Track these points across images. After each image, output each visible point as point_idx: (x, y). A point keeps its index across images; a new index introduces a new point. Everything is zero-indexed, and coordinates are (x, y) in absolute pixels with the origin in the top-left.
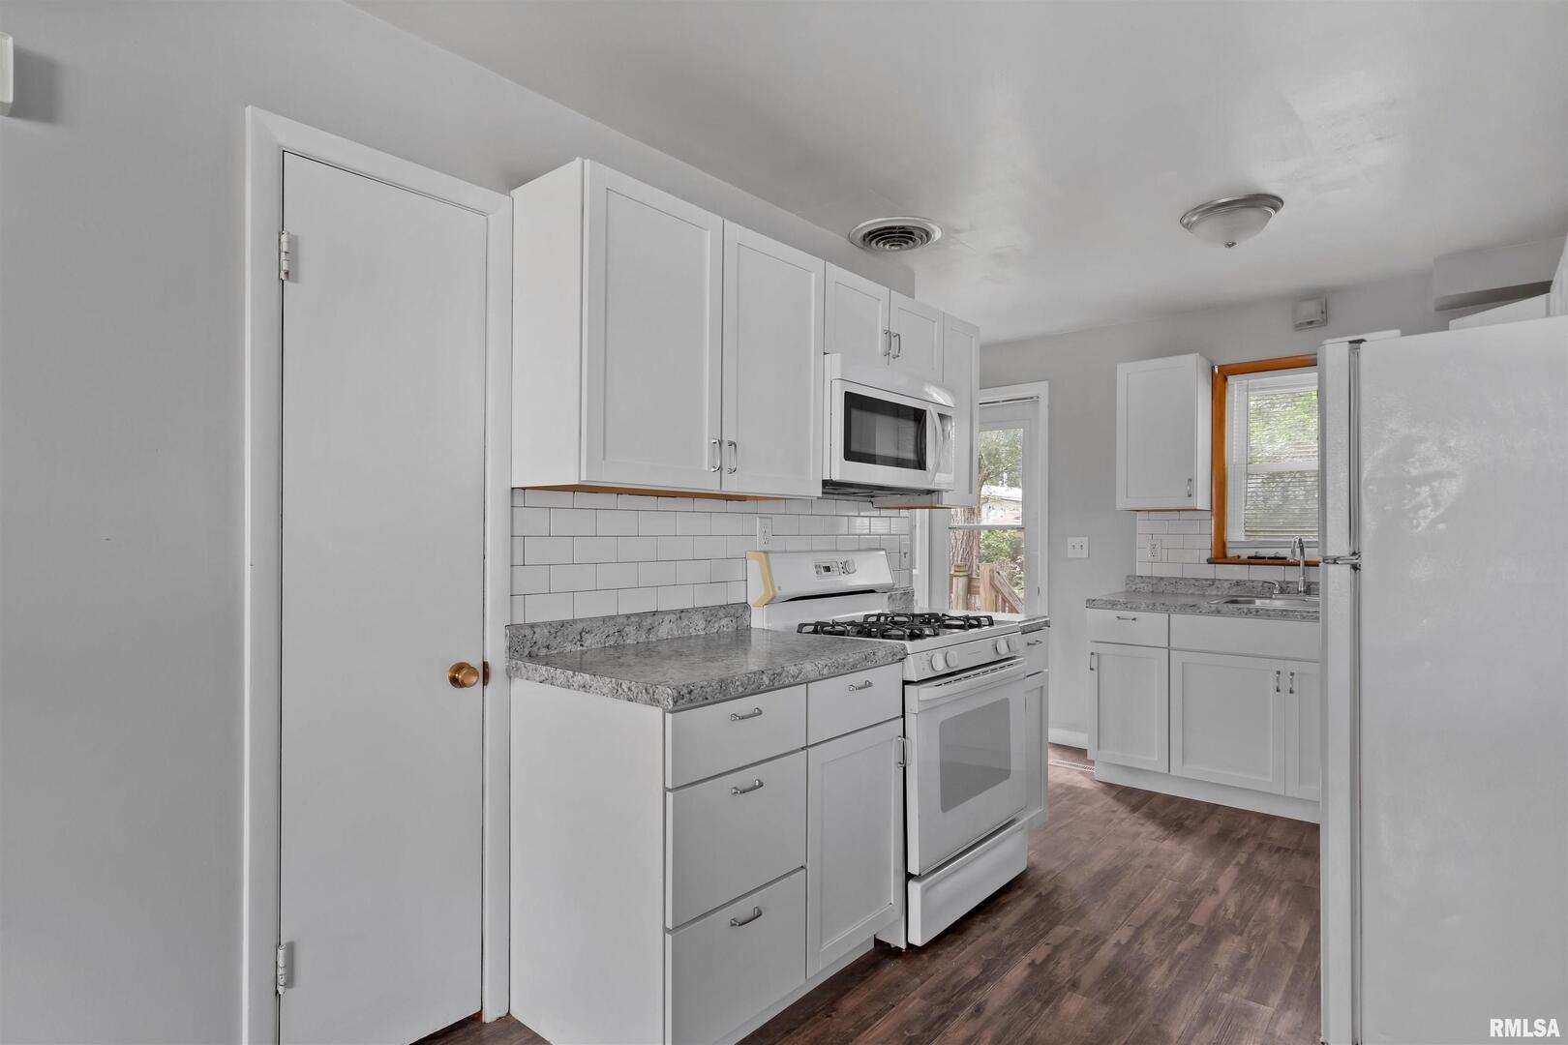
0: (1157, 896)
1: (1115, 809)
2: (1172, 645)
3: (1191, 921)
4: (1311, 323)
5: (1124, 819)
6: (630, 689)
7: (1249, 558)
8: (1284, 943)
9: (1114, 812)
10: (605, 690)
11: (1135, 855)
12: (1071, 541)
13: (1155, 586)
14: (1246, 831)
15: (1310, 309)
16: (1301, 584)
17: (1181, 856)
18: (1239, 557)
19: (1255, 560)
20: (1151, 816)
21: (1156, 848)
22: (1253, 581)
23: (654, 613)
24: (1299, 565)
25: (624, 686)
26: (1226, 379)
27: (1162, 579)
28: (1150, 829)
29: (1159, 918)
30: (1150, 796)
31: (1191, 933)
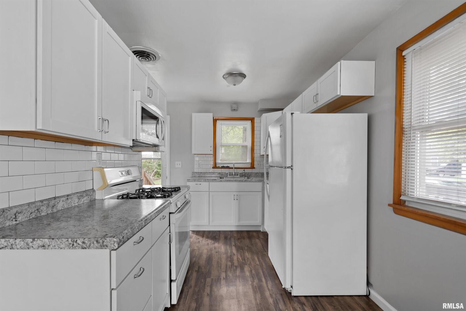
0: (224, 261)
1: (198, 238)
2: (210, 191)
3: (235, 265)
4: (234, 110)
5: (202, 240)
6: (83, 243)
7: (222, 167)
8: (255, 263)
9: (199, 239)
10: (62, 246)
11: (211, 250)
12: (176, 163)
13: (200, 175)
14: (229, 236)
15: (235, 107)
16: (234, 173)
17: (221, 247)
18: (219, 166)
19: (223, 167)
20: (208, 237)
21: (215, 246)
22: (223, 173)
23: (55, 198)
24: (233, 168)
25: (79, 241)
26: (216, 121)
27: (201, 173)
28: (210, 241)
29: (228, 267)
30: (204, 232)
31: (237, 268)
